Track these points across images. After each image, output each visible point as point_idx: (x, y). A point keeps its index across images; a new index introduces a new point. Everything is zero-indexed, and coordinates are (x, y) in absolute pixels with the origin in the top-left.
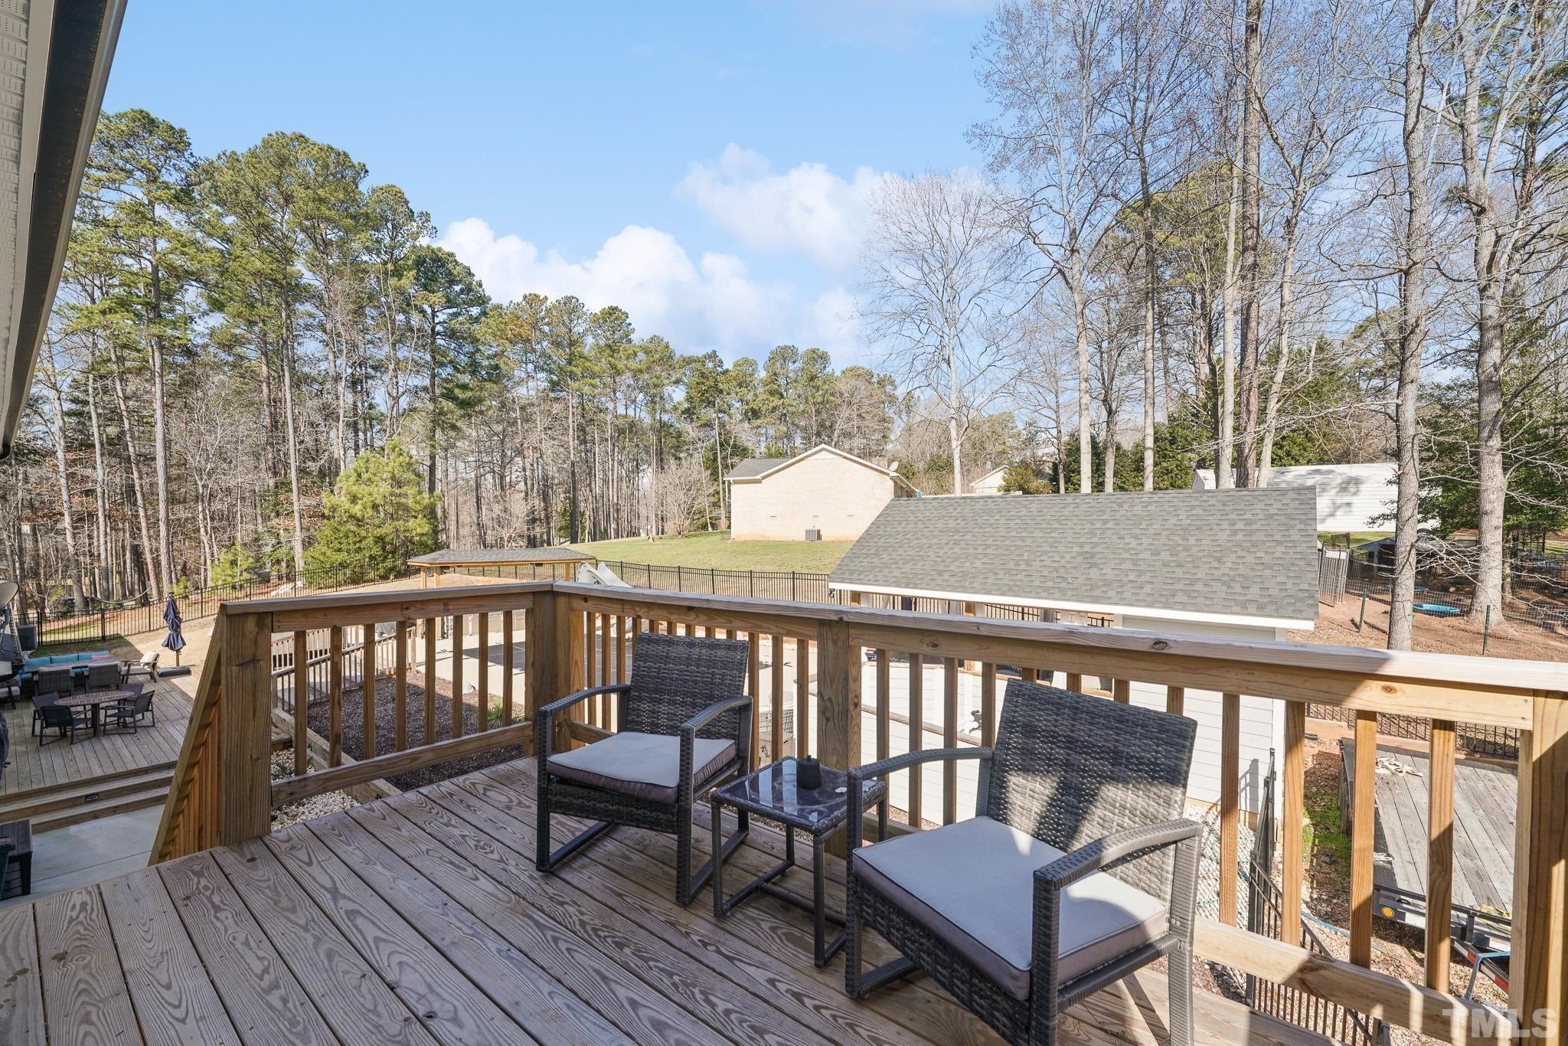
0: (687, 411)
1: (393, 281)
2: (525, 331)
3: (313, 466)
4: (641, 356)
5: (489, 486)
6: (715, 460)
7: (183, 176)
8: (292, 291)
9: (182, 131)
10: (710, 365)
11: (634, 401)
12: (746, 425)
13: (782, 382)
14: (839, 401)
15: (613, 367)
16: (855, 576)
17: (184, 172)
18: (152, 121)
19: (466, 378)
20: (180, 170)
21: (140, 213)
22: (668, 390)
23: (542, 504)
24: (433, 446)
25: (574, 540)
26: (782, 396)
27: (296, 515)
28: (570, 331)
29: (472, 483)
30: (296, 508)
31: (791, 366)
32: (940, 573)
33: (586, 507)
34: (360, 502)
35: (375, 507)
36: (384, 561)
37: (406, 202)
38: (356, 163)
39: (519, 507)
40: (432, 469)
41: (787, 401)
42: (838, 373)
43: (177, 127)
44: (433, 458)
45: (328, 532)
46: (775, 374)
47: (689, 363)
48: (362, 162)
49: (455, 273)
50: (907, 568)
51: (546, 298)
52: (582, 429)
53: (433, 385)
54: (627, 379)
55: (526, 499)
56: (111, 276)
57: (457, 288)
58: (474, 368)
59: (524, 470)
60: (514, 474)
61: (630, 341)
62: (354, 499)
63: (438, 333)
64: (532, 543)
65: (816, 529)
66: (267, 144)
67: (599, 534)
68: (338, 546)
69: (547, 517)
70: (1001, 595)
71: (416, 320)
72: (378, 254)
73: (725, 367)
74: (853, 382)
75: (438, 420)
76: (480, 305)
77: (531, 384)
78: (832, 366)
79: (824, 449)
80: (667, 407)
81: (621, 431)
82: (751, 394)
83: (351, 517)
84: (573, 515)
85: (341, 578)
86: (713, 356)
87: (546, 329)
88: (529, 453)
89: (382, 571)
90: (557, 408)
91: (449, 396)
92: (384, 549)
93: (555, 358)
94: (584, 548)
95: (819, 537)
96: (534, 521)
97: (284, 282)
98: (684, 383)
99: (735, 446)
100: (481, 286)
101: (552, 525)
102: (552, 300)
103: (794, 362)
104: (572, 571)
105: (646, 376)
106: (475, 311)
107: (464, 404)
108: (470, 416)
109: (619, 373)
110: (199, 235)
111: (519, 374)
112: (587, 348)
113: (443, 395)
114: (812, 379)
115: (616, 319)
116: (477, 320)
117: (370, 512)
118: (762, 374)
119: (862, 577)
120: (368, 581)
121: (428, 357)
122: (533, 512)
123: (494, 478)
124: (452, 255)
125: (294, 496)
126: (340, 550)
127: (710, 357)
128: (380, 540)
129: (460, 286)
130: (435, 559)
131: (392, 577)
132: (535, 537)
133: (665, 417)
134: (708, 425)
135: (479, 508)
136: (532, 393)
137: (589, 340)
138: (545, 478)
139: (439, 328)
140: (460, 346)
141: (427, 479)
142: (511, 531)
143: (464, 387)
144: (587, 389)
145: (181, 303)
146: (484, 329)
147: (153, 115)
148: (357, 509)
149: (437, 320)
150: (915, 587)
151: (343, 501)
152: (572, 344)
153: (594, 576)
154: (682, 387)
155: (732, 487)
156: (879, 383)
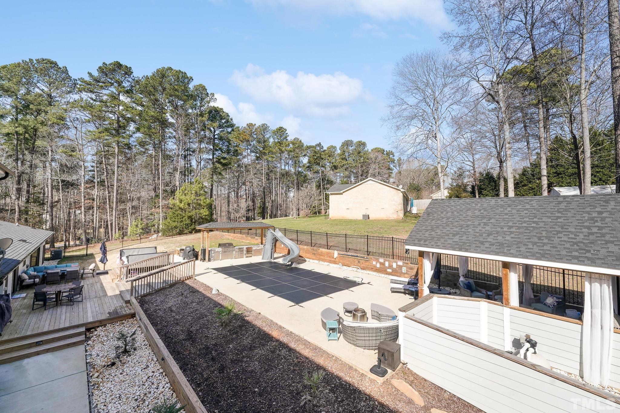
0: (308, 167)
1: (200, 118)
2: (247, 137)
3: (168, 188)
4: (291, 145)
5: (233, 197)
6: (320, 186)
7: (130, 83)
8: (164, 124)
9: (130, 68)
10: (318, 148)
11: (288, 164)
12: (332, 172)
13: (347, 154)
14: (370, 162)
15: (280, 150)
16: (422, 242)
17: (130, 82)
18: (121, 65)
19: (225, 155)
20: (129, 81)
21: (114, 97)
22: (301, 158)
23: (252, 204)
24: (212, 181)
25: (264, 218)
26: (347, 160)
27: (161, 207)
28: (264, 137)
29: (226, 195)
30: (160, 205)
31: (351, 148)
32: (482, 243)
33: (269, 205)
34: (183, 202)
35: (189, 204)
36: (191, 226)
37: (206, 90)
38: (189, 77)
39: (243, 204)
40: (212, 190)
41: (349, 162)
42: (370, 151)
43: (129, 66)
44: (212, 185)
45: (171, 214)
46: (344, 151)
47: (309, 148)
48: (191, 76)
49: (223, 115)
50: (457, 238)
51: (255, 125)
52: (268, 174)
53: (213, 158)
54: (285, 155)
55: (246, 202)
56: (104, 120)
57: (223, 121)
58: (228, 152)
59: (246, 190)
60: (242, 192)
61: (287, 140)
62: (181, 201)
63: (216, 138)
64: (248, 219)
65: (367, 214)
66: (158, 71)
67: (273, 216)
68: (174, 219)
69: (254, 209)
70: (536, 259)
71: (207, 133)
72: (195, 109)
73: (324, 149)
74: (376, 154)
75: (214, 171)
76: (232, 127)
77: (249, 157)
78: (367, 148)
79: (370, 180)
80: (301, 165)
81: (283, 175)
82: (334, 160)
83: (180, 208)
84: (264, 208)
85: (174, 232)
86: (319, 145)
87: (255, 136)
88: (248, 183)
89: (190, 230)
90: (258, 166)
91: (219, 162)
92: (191, 221)
93: (258, 147)
94: (268, 221)
95: (369, 218)
96: (249, 210)
97: (161, 120)
98: (308, 156)
99: (328, 180)
100: (232, 120)
101: (256, 212)
102: (257, 125)
103: (352, 147)
104: (264, 232)
105: (293, 153)
106: (229, 130)
107: (224, 165)
108: (226, 169)
109: (283, 152)
110: (134, 105)
111: (245, 153)
112: (271, 143)
113: (216, 162)
114: (359, 153)
115: (282, 131)
116: (230, 133)
117: (187, 206)
118: (339, 151)
119: (427, 243)
120: (185, 234)
121: (212, 147)
122: (248, 207)
123: (235, 193)
124: (222, 109)
125: (160, 200)
126: (174, 221)
127: (318, 145)
128: (190, 217)
129: (224, 121)
130: (207, 227)
131: (193, 232)
132: (249, 217)
133: (300, 169)
134: (317, 172)
135: (228, 205)
136: (249, 161)
137: (271, 140)
138: (254, 193)
139: (216, 136)
140: (224, 143)
141: (209, 194)
142: (240, 214)
143: (224, 158)
144: (270, 159)
145: (128, 130)
146: (232, 136)
147: (121, 63)
148: (182, 205)
149: (215, 134)
150: (467, 251)
151: (177, 202)
152: (264, 142)
153: (274, 235)
154: (307, 157)
155: (330, 196)
156: (387, 154)
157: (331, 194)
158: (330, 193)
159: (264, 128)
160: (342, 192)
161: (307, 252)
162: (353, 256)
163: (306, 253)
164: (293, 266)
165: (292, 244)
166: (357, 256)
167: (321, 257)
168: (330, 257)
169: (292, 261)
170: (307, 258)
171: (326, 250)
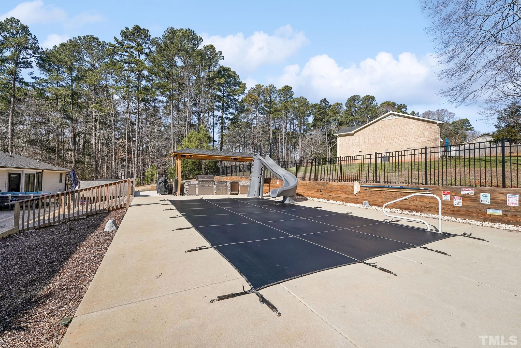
2: (256, 98)
4: (296, 103)
10: (324, 104)
11: (293, 123)
13: (353, 110)
15: (286, 107)
18: (140, 29)
22: (307, 117)
24: (222, 135)
26: (353, 116)
28: (271, 97)
31: (357, 103)
37: (215, 49)
38: (199, 38)
40: (221, 144)
42: (379, 105)
43: (146, 29)
44: (222, 140)
46: (350, 107)
47: (314, 106)
48: (201, 37)
49: (231, 74)
51: (263, 86)
53: (223, 115)
61: (292, 98)
63: (225, 97)
73: (329, 104)
74: (386, 108)
75: (223, 126)
78: (376, 102)
80: (306, 124)
82: (340, 116)
86: (325, 100)
87: (262, 97)
93: (266, 109)
98: (313, 114)
102: (265, 86)
103: (359, 102)
105: (298, 110)
109: (288, 110)
114: (367, 107)
115: (287, 90)
118: (344, 108)
121: (221, 104)
124: (230, 68)
125: (172, 149)
139: (225, 95)
144: (276, 116)
152: (271, 101)
153: (262, 162)
154: (311, 116)
155: (338, 139)
156: (398, 108)
157: (340, 136)
158: (338, 135)
159: (271, 88)
160: (353, 132)
161: (310, 188)
162: (392, 188)
163: (308, 189)
164: (287, 202)
165: (287, 175)
166: (401, 188)
167: (331, 194)
168: (346, 193)
169: (285, 195)
170: (310, 196)
171: (339, 183)
